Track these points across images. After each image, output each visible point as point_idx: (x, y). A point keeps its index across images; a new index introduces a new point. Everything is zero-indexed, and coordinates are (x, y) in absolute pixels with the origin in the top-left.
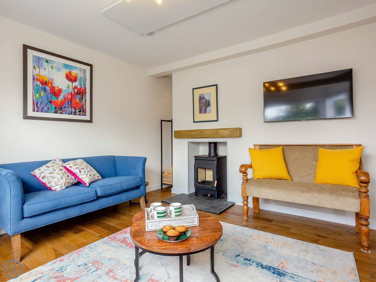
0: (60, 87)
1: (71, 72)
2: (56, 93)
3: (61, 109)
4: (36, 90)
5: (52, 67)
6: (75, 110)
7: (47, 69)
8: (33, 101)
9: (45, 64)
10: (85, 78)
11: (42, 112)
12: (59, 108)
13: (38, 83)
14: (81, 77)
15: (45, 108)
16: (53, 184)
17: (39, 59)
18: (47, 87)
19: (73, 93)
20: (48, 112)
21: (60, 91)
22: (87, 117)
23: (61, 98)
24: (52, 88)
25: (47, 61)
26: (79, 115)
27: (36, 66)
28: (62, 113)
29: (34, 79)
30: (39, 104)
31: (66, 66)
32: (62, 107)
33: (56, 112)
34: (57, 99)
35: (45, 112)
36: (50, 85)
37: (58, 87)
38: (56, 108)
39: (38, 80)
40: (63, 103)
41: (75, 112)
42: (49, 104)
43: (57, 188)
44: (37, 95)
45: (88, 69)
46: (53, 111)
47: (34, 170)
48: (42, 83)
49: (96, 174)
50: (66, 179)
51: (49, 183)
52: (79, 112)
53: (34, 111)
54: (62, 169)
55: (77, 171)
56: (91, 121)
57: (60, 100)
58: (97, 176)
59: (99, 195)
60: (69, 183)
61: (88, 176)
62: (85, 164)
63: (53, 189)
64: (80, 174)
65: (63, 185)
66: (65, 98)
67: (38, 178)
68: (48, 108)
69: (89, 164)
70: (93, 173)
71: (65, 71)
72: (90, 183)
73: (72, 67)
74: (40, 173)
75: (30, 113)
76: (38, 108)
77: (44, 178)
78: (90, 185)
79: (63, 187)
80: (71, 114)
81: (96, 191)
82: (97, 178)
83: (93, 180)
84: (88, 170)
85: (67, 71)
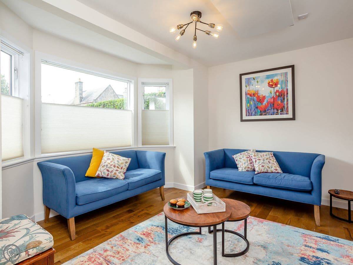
0: (264, 95)
2: (260, 100)
3: (265, 111)
4: (248, 101)
5: (257, 82)
6: (278, 110)
7: (254, 85)
8: (246, 109)
9: (253, 81)
10: (286, 80)
11: (251, 116)
12: (264, 112)
13: (249, 96)
14: (282, 80)
15: (254, 113)
17: (249, 79)
18: (254, 98)
19: (275, 97)
20: (255, 115)
21: (264, 97)
22: (290, 116)
23: (265, 103)
24: (258, 97)
25: (254, 79)
26: (281, 114)
27: (247, 85)
28: (266, 115)
29: (246, 94)
30: (249, 111)
31: (268, 77)
32: (266, 110)
33: (261, 115)
34: (262, 104)
35: (254, 115)
36: (256, 95)
37: (262, 95)
38: (261, 111)
39: (248, 94)
40: (266, 106)
41: (277, 112)
42: (256, 109)
43: (240, 169)
44: (248, 104)
45: (289, 70)
46: (259, 114)
47: (234, 155)
48: (251, 95)
49: (275, 167)
50: (248, 165)
51: (238, 165)
52: (281, 111)
53: (247, 115)
54: (248, 158)
55: (254, 160)
56: (294, 118)
57: (265, 105)
58: (275, 168)
59: (254, 182)
60: (249, 168)
61: (260, 166)
62: (268, 156)
63: (239, 169)
64: (255, 163)
65: (244, 168)
66: (268, 103)
67: (234, 160)
68: (256, 113)
69: (274, 158)
70: (270, 165)
71: (267, 81)
72: (259, 172)
73: (273, 76)
74: (236, 157)
75: (245, 118)
76: (249, 113)
77: (237, 161)
78: (259, 173)
79: (244, 170)
80: (274, 115)
81: (253, 178)
82: (274, 171)
83: (265, 171)
84: (265, 162)
85: (270, 80)
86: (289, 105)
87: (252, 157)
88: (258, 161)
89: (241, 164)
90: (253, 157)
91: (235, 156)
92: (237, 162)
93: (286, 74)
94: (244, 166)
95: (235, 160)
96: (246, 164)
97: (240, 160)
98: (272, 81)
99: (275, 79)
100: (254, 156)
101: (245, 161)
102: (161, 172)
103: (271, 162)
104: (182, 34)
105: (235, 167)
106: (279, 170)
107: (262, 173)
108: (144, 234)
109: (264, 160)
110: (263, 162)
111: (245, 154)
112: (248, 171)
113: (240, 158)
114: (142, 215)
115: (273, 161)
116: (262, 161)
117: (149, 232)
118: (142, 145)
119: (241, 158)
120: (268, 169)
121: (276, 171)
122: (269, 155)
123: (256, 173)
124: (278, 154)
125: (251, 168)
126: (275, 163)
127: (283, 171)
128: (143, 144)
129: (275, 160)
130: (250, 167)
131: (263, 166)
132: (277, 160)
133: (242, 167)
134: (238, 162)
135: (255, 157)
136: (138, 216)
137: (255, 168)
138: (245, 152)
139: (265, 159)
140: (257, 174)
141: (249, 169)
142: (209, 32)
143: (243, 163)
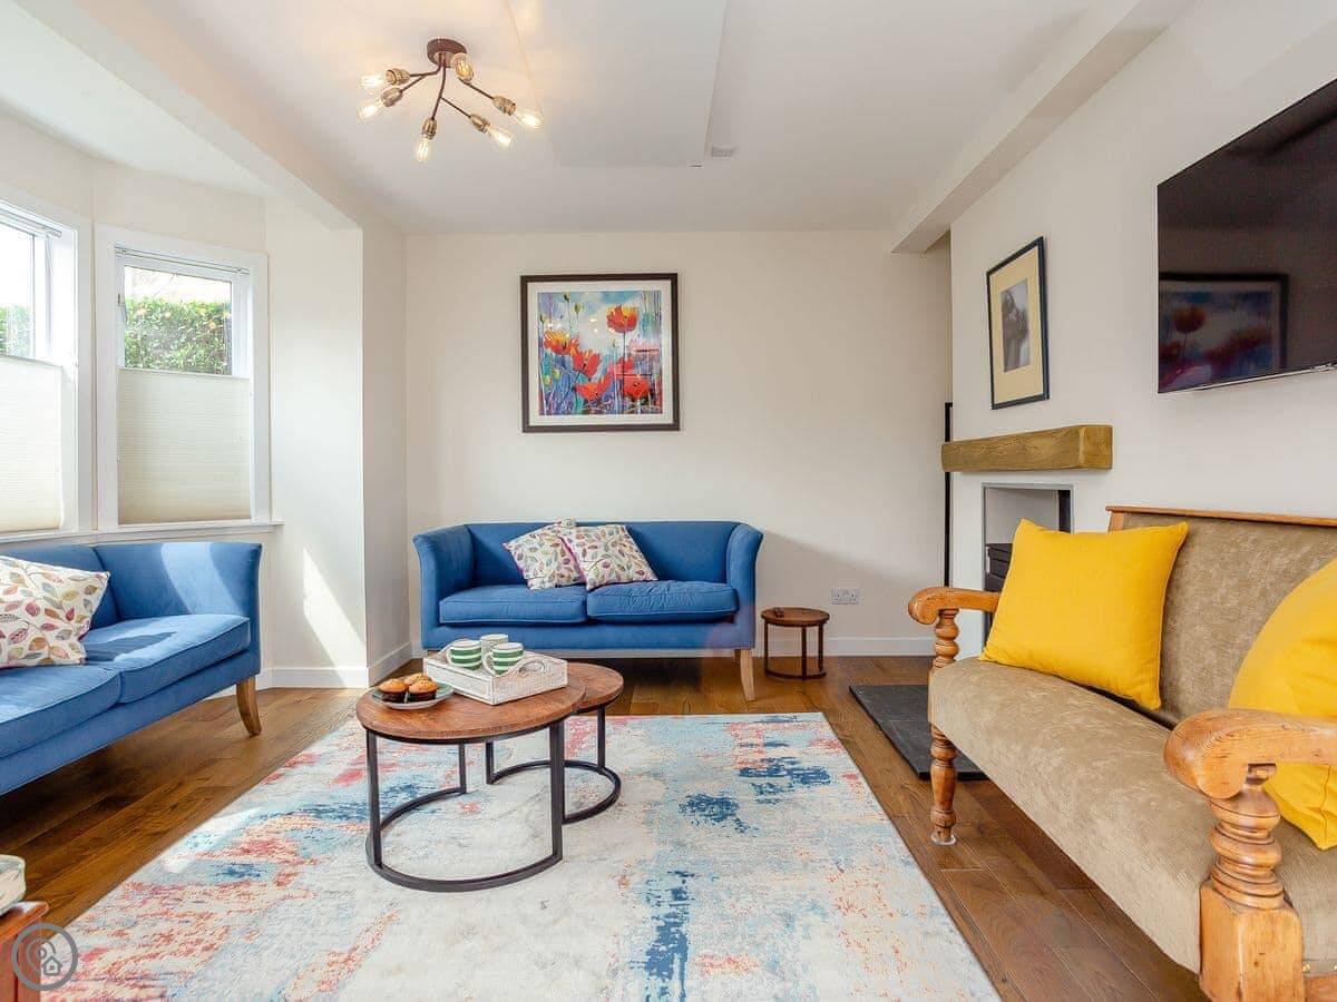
0: (596, 351)
1: (620, 307)
2: (586, 365)
3: (599, 402)
4: (546, 369)
5: (576, 307)
6: (633, 400)
7: (566, 316)
8: (541, 391)
9: (562, 305)
10: (657, 315)
11: (557, 414)
12: (596, 403)
13: (549, 351)
14: (646, 315)
15: (564, 405)
16: (531, 574)
17: (550, 296)
18: (567, 357)
19: (626, 359)
20: (569, 413)
21: (596, 359)
22: (666, 417)
23: (598, 375)
24: (579, 357)
25: (565, 297)
26: (642, 412)
27: (544, 316)
28: (600, 412)
29: (540, 345)
30: (551, 398)
31: (606, 296)
32: (600, 399)
33: (586, 412)
34: (590, 380)
35: (563, 413)
36: (573, 351)
37: (590, 351)
38: (586, 401)
39: (548, 344)
40: (601, 387)
41: (633, 406)
42: (572, 394)
43: (535, 584)
44: (548, 377)
45: (665, 286)
46: (581, 409)
47: (508, 541)
48: (556, 350)
49: (635, 565)
50: (558, 568)
51: (527, 571)
52: (642, 404)
53: (542, 414)
54: (558, 545)
55: (578, 551)
56: (675, 426)
57: (597, 381)
58: (638, 570)
59: (589, 614)
60: (562, 576)
61: (600, 565)
62: (616, 537)
63: (529, 583)
64: (581, 559)
65: (547, 579)
66: (608, 376)
67: (512, 558)
68: (570, 404)
69: (631, 540)
70: (624, 561)
71: (606, 309)
72: (597, 584)
73: (622, 296)
74: (516, 548)
75: (535, 420)
76: (549, 407)
77: (520, 558)
78: (597, 588)
79: (547, 585)
80: (623, 413)
81: (585, 603)
82: (636, 577)
83: (613, 578)
84: (609, 553)
85: (612, 307)
86: (663, 387)
87: (570, 541)
88: (590, 552)
89: (537, 565)
90: (576, 541)
91: (512, 545)
92: (521, 564)
93: (657, 295)
94: (548, 571)
95: (516, 558)
96: (554, 565)
97: (534, 555)
98: (618, 310)
99: (628, 307)
100: (578, 538)
101: (549, 556)
102: (246, 619)
103: (626, 550)
104: (392, 103)
105: (517, 579)
106: (649, 574)
107: (606, 584)
108: (248, 852)
109: (607, 549)
110: (604, 553)
111: (545, 534)
112: (560, 586)
113: (531, 549)
114: (189, 799)
115: (631, 547)
116: (601, 552)
117: (265, 839)
118: (120, 523)
119: (536, 549)
120: (620, 572)
121: (642, 578)
122: (618, 532)
123: (588, 587)
124: (638, 529)
125: (569, 577)
126: (634, 553)
127: (657, 575)
128: (123, 520)
129: (635, 547)
130: (566, 573)
131: (606, 566)
132: (638, 545)
133: (540, 574)
134: (526, 562)
135: (579, 541)
136: (174, 807)
137: (585, 573)
138: (545, 530)
139: (609, 545)
140: (592, 590)
141: (564, 581)
142: (483, 121)
143: (545, 562)
